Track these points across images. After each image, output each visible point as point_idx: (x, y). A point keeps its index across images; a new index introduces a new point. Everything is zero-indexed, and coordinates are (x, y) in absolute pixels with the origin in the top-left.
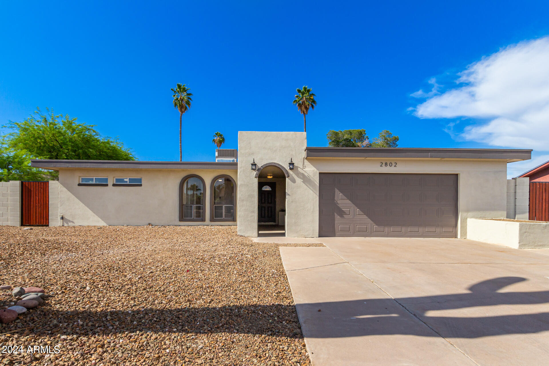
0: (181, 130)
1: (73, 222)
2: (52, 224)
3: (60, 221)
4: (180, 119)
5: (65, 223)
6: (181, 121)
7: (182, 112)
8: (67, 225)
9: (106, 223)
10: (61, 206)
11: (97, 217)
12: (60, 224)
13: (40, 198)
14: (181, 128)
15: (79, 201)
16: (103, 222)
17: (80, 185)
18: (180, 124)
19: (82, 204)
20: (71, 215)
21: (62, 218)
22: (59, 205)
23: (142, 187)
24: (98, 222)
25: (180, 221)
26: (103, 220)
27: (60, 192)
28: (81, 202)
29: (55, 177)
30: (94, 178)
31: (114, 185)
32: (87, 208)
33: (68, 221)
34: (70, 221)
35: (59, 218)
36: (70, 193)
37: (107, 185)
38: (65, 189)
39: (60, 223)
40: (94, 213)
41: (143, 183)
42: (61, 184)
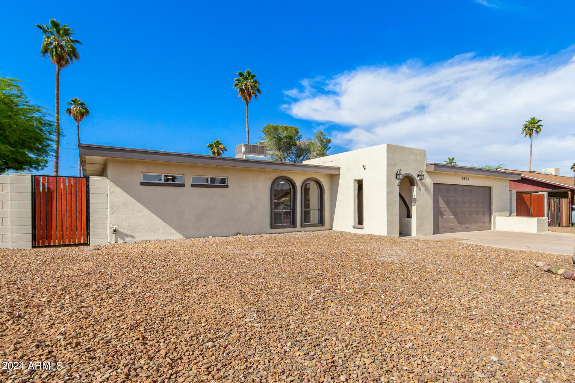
0: (58, 93)
1: (132, 237)
2: (94, 241)
3: (110, 236)
4: (56, 76)
5: (119, 238)
6: (58, 79)
7: (61, 66)
8: (123, 241)
9: (182, 235)
10: (110, 214)
11: (169, 227)
12: (111, 240)
13: (69, 202)
14: (58, 90)
15: (143, 206)
16: (178, 234)
17: (142, 184)
18: (56, 84)
19: (146, 210)
20: (129, 226)
21: (115, 231)
22: (108, 214)
23: (229, 189)
24: (171, 234)
25: (272, 228)
26: (178, 231)
27: (110, 193)
28: (145, 208)
29: (102, 173)
30: (163, 175)
31: (193, 186)
32: (155, 216)
33: (123, 236)
34: (127, 236)
35: (109, 232)
36: (127, 195)
37: (183, 185)
38: (118, 190)
39: (110, 238)
40: (166, 222)
41: (230, 183)
42: (112, 181)
